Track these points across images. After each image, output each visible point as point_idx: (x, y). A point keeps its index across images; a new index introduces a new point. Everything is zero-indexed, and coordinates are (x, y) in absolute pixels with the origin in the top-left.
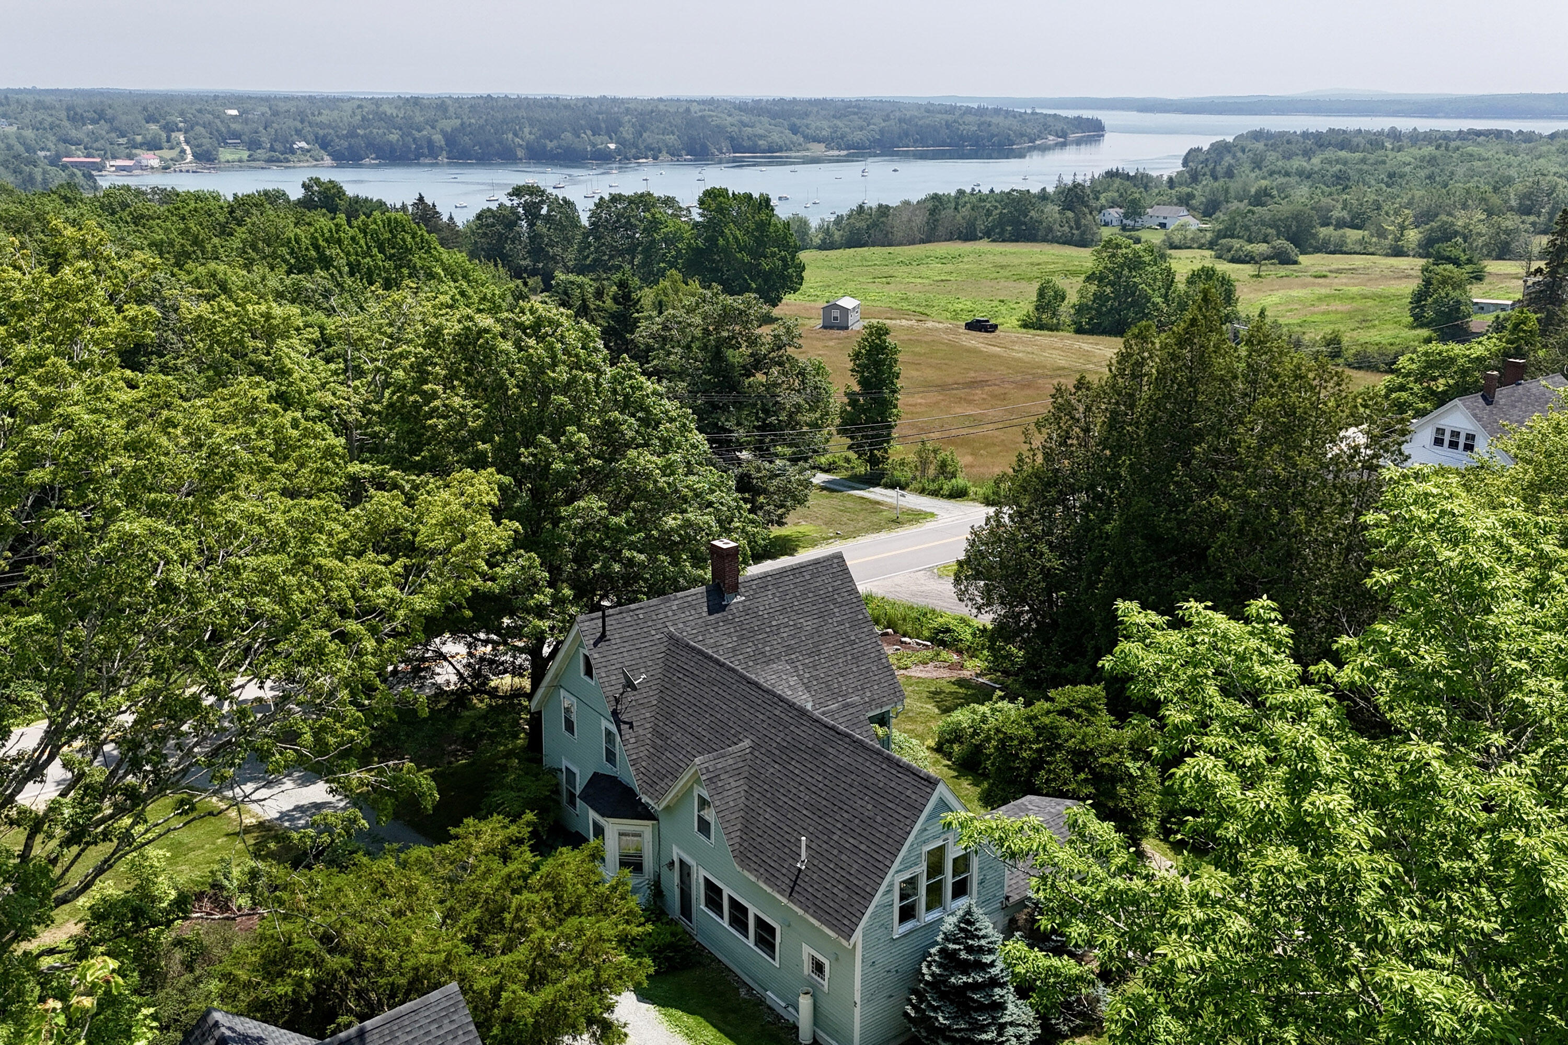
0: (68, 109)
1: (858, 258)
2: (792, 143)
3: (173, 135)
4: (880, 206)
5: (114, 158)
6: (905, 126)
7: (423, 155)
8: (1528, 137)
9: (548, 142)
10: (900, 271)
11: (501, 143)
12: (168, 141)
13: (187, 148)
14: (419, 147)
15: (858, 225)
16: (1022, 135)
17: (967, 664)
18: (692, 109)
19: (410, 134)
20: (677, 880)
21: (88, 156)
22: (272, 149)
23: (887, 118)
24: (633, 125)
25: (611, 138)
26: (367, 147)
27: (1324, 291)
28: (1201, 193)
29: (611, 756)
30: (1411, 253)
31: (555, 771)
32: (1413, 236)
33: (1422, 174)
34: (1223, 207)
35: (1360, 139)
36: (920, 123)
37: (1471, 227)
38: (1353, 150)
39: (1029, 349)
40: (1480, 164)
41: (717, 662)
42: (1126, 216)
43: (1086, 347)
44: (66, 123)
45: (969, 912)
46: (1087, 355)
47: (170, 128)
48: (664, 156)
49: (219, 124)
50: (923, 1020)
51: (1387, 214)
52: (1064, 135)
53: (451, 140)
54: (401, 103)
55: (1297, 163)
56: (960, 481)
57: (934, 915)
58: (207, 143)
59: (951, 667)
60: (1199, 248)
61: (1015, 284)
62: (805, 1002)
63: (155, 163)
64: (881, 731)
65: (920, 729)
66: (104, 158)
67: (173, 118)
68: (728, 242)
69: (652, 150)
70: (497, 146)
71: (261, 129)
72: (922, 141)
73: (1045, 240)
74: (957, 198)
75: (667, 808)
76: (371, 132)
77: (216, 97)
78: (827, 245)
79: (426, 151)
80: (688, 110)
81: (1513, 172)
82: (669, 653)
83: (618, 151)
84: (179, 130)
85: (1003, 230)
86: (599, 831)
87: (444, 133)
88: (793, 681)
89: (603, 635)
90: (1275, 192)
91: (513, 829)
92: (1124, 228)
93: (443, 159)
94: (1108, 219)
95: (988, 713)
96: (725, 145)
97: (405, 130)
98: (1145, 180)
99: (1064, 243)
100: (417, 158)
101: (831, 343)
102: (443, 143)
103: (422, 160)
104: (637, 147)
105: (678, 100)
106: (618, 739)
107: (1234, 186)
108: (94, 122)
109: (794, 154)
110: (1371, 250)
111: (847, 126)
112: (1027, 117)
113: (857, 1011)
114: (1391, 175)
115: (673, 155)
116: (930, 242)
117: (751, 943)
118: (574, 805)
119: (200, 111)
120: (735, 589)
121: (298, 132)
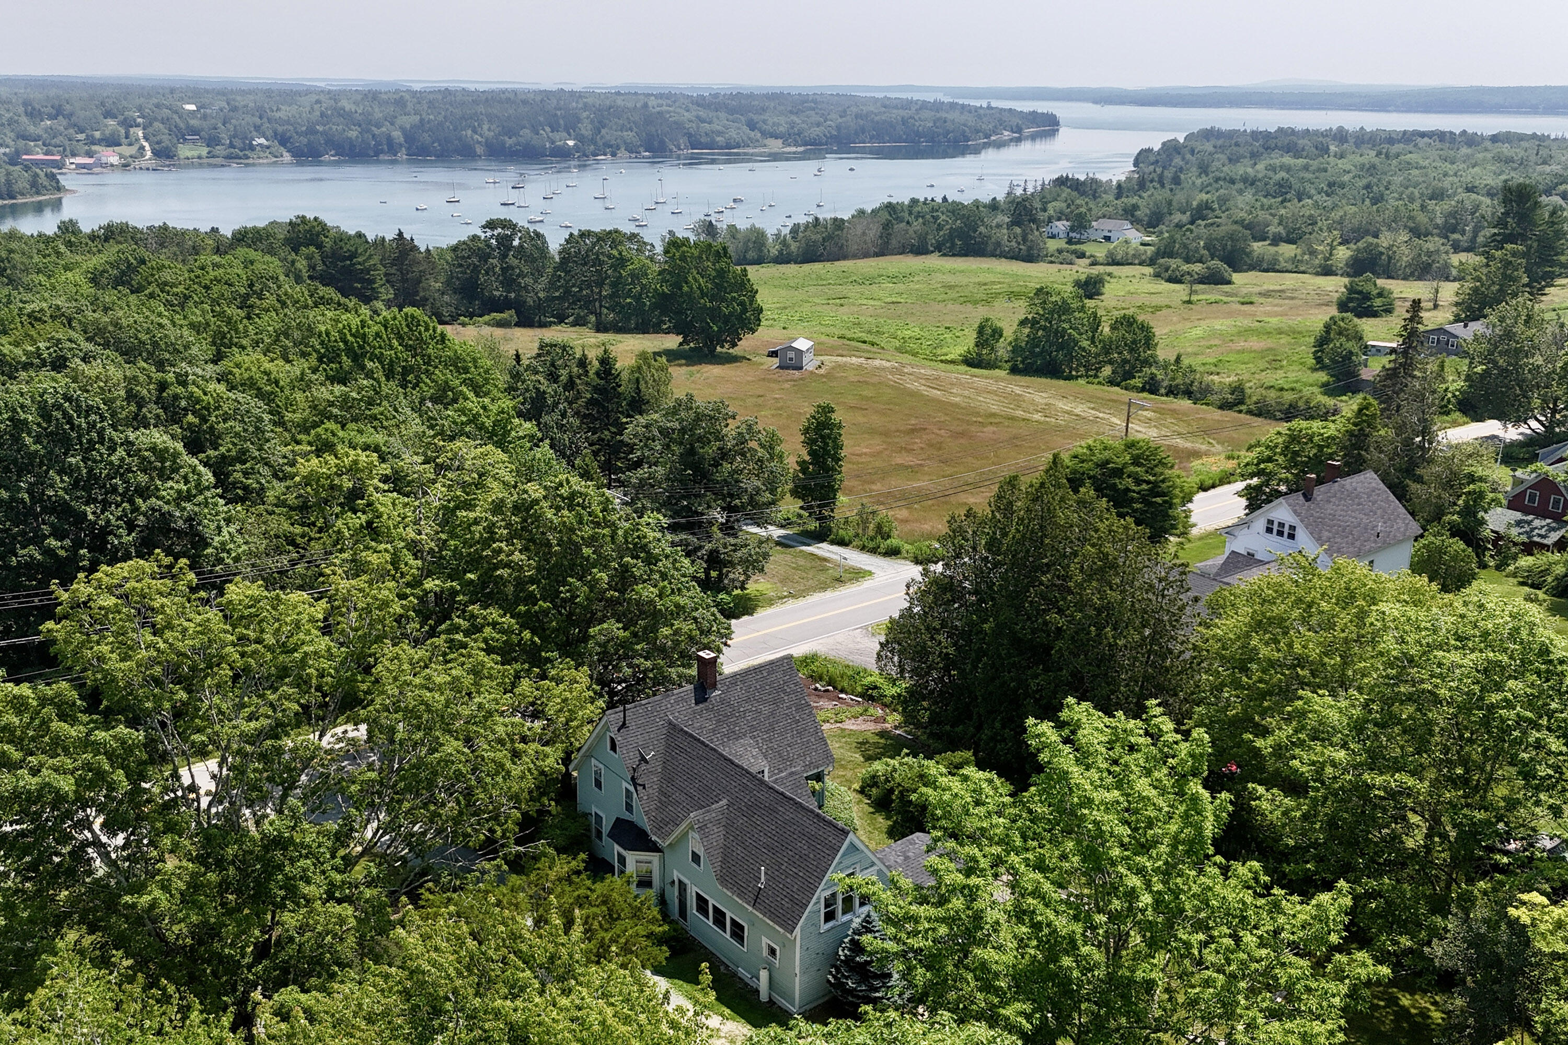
0: (26, 104)
1: (814, 276)
2: (749, 138)
3: (132, 130)
4: (835, 219)
5: (74, 155)
6: (861, 122)
7: (382, 152)
8: (1471, 140)
9: (506, 138)
10: (852, 291)
11: (460, 139)
12: (127, 137)
13: (146, 144)
14: (379, 144)
15: (813, 237)
16: (978, 131)
17: (888, 718)
18: (650, 104)
19: (369, 131)
20: (676, 894)
21: (46, 154)
22: (232, 146)
23: (843, 114)
24: (592, 122)
25: (569, 134)
26: (326, 144)
27: (1246, 322)
28: (1145, 203)
29: (629, 808)
30: (1340, 272)
31: (586, 815)
32: (1343, 253)
33: (1361, 183)
34: (1168, 218)
35: (1306, 141)
36: (877, 118)
37: (1395, 249)
38: (1297, 155)
39: (966, 393)
40: (1416, 172)
41: (703, 743)
42: (1072, 229)
43: (1018, 390)
44: (24, 119)
45: (868, 916)
46: (1017, 400)
47: (128, 124)
48: (622, 153)
49: (178, 120)
50: (839, 985)
51: (1321, 230)
52: (1019, 130)
53: (410, 138)
54: (359, 97)
55: (1244, 168)
56: (894, 542)
57: (848, 917)
58: (166, 140)
59: (876, 721)
60: (1140, 264)
61: (962, 308)
62: (764, 975)
63: (115, 160)
64: (817, 787)
65: (849, 774)
66: (64, 155)
67: (131, 113)
68: (692, 288)
69: (611, 146)
70: (456, 142)
71: (220, 125)
72: (878, 137)
73: (993, 255)
74: (910, 206)
75: (670, 844)
76: (331, 129)
77: (172, 91)
78: (783, 259)
79: (385, 147)
80: (646, 106)
81: (1446, 184)
82: (669, 735)
83: (576, 148)
84: (138, 126)
85: (953, 245)
86: (622, 860)
87: (402, 129)
88: (755, 752)
89: (624, 723)
90: (1216, 206)
91: (574, 863)
92: (1070, 242)
93: (402, 155)
94: (1055, 231)
95: (897, 766)
96: (683, 141)
97: (364, 126)
98: (1094, 186)
99: (1012, 258)
100: (377, 155)
101: (787, 386)
102: (402, 139)
103: (382, 157)
104: (595, 144)
105: (636, 93)
106: (635, 795)
107: (1180, 197)
108: (52, 117)
109: (751, 151)
110: (1302, 269)
111: (804, 122)
112: (982, 112)
113: (797, 980)
114: (1330, 185)
115: (631, 152)
116: (883, 255)
117: (728, 936)
118: (601, 839)
119: (157, 106)
120: (714, 687)
121: (257, 128)
